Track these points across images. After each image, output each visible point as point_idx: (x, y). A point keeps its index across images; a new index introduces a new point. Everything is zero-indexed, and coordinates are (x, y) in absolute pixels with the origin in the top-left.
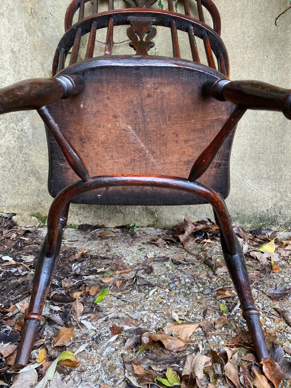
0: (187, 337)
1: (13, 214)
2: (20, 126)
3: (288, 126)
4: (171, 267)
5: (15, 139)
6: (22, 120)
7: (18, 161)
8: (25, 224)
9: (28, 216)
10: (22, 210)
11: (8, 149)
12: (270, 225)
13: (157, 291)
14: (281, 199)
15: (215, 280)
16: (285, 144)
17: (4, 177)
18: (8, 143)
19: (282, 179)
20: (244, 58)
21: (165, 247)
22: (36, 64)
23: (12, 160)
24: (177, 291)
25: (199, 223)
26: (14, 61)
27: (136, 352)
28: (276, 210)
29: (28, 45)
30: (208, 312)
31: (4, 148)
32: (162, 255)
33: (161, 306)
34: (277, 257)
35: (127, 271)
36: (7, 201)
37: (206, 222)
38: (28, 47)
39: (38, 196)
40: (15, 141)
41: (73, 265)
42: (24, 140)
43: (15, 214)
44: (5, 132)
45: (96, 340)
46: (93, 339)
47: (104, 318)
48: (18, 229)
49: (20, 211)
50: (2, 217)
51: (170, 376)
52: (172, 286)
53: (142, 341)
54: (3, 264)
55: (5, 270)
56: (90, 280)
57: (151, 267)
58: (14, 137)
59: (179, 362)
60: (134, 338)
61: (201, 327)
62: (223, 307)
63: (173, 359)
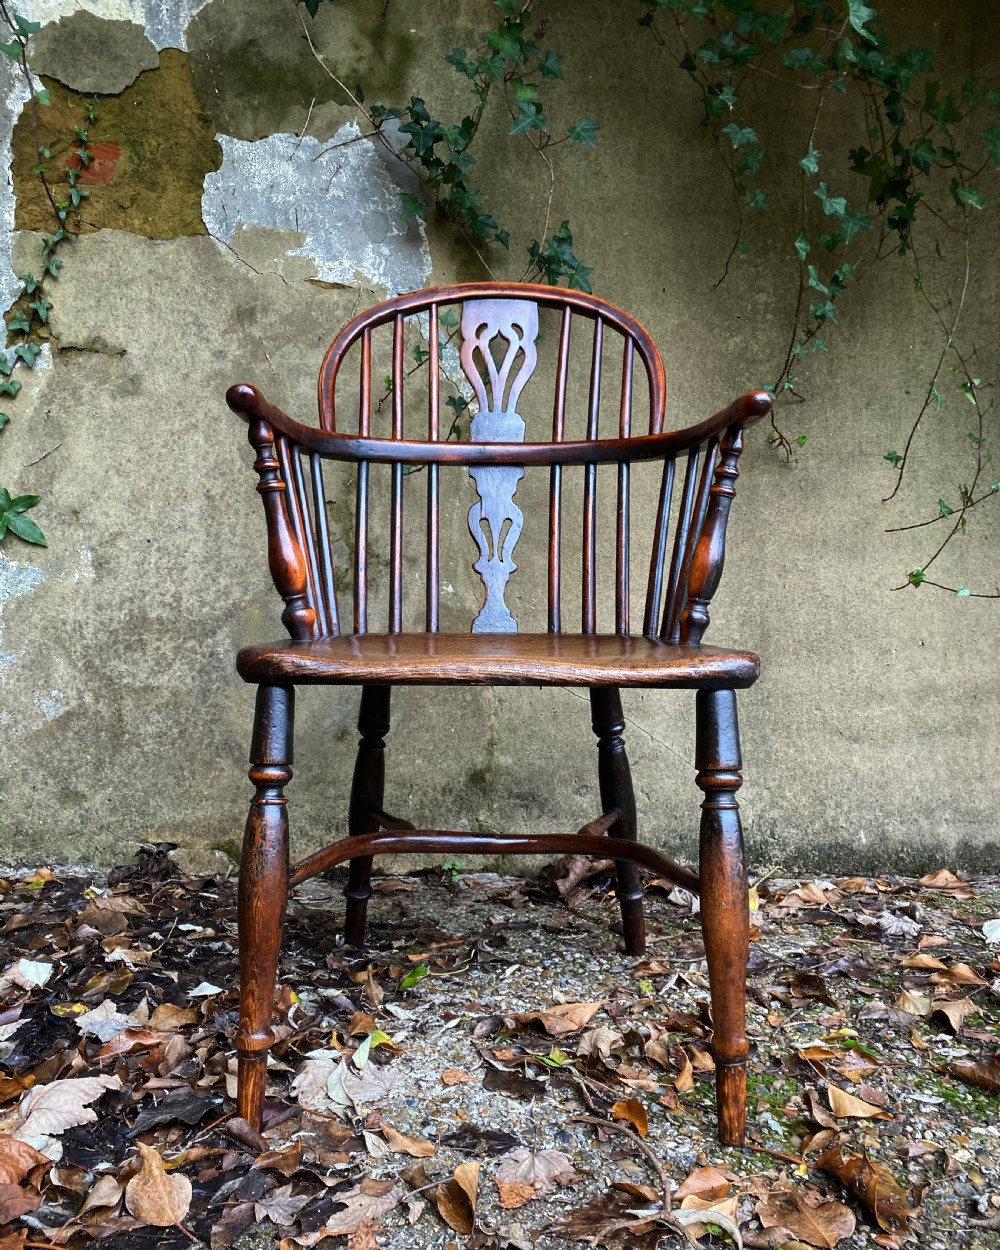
0: (581, 1022)
1: (170, 844)
2: (208, 646)
3: (771, 650)
4: (542, 938)
5: (194, 673)
6: (214, 633)
7: (195, 723)
8: (198, 869)
9: (206, 850)
10: (193, 835)
11: (174, 695)
12: (753, 863)
13: (519, 970)
14: (773, 805)
17: (160, 757)
18: (177, 683)
19: (770, 759)
21: (525, 907)
22: (256, 521)
23: (183, 721)
24: (559, 970)
26: (210, 516)
28: (763, 829)
29: (241, 485)
30: (619, 995)
31: (167, 693)
32: (522, 918)
33: (529, 990)
34: (760, 917)
35: (451, 943)
36: (159, 814)
39: (234, 801)
40: (193, 678)
41: (337, 936)
42: (214, 676)
43: (174, 846)
44: (174, 660)
45: (420, 1030)
46: (415, 1029)
47: (427, 1006)
48: (184, 880)
49: (188, 838)
50: (143, 851)
51: (557, 1057)
52: (547, 963)
53: (503, 1024)
54: (189, 937)
55: (198, 945)
56: (382, 957)
57: (502, 937)
58: (192, 669)
59: (570, 1047)
60: (488, 1022)
61: (606, 1011)
62: (646, 986)
63: (559, 1044)
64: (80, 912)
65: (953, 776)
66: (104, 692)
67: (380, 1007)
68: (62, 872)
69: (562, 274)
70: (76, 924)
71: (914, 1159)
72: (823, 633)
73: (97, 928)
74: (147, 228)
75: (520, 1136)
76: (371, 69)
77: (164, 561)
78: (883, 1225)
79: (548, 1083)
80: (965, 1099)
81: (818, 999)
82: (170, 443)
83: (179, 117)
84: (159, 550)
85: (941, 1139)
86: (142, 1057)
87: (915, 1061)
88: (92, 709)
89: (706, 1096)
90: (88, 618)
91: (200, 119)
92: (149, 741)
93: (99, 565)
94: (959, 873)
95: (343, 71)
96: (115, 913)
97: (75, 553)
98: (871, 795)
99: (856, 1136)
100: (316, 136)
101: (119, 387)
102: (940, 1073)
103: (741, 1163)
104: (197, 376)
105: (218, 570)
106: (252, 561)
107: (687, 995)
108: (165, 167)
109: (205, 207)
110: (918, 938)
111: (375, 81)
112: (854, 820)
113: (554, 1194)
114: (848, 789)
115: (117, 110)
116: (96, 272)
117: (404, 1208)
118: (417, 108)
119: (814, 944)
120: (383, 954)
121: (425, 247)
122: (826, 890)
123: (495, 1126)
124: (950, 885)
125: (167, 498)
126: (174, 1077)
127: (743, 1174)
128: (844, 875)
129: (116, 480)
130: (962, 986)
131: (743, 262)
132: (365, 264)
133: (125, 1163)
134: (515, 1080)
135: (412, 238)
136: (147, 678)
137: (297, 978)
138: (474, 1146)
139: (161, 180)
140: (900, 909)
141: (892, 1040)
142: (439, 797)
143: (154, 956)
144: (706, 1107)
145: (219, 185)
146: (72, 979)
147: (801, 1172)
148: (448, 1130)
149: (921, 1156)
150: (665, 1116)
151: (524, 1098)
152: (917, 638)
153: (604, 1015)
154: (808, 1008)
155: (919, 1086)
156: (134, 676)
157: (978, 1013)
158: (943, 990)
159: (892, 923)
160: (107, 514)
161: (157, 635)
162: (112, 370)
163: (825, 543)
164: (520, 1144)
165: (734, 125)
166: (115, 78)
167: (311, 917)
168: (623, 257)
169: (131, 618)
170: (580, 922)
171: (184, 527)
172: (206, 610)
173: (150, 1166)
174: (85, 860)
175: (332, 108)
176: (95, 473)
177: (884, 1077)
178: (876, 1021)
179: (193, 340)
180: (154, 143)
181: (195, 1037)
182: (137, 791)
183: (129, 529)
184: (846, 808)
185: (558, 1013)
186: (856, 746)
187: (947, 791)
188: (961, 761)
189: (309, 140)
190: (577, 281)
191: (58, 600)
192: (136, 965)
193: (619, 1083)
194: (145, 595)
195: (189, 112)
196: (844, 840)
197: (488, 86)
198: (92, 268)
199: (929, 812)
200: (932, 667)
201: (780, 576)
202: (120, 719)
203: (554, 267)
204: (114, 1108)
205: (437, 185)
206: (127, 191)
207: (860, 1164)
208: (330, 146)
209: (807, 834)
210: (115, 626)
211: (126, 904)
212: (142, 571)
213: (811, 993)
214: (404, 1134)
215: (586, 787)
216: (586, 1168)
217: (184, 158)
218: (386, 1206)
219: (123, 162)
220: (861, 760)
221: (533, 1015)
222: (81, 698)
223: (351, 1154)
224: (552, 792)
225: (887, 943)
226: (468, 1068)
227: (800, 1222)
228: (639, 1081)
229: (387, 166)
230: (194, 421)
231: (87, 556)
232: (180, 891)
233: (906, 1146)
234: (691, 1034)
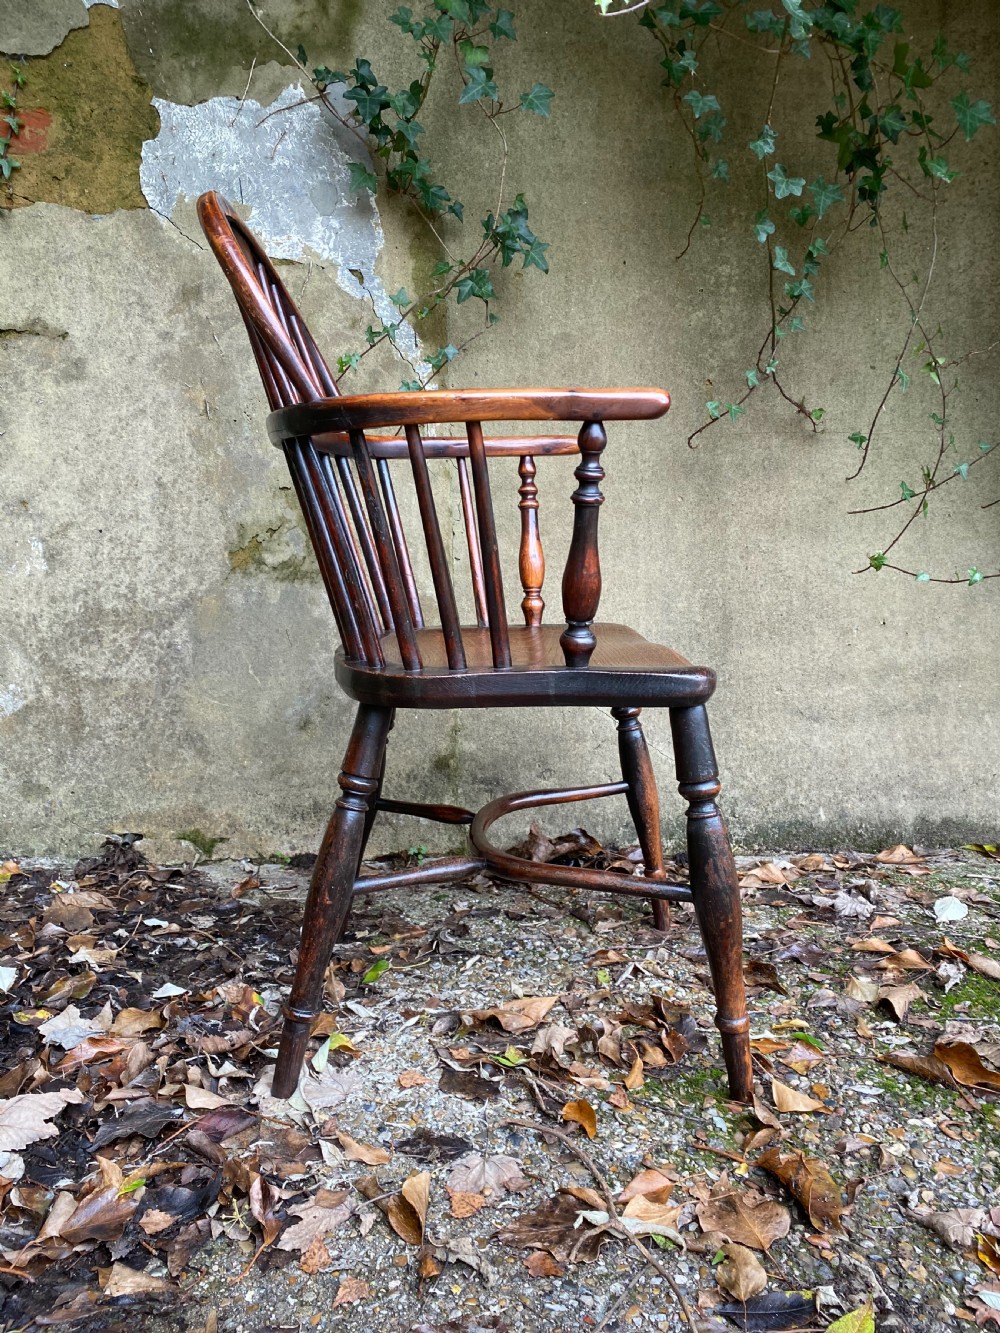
0: (538, 1017)
1: (136, 835)
3: (733, 632)
4: (504, 925)
5: (153, 665)
6: (171, 624)
7: (156, 714)
8: (164, 858)
9: (172, 840)
10: (158, 825)
11: (133, 687)
13: (480, 961)
15: (591, 941)
16: (731, 668)
17: (122, 749)
18: (136, 675)
20: (636, 501)
21: (489, 892)
22: (209, 509)
23: (143, 712)
24: (519, 960)
25: (561, 840)
26: (161, 504)
27: (452, 1037)
29: (193, 472)
30: (576, 986)
31: (126, 685)
32: (486, 905)
33: (489, 982)
35: (414, 933)
36: (123, 805)
37: (578, 837)
38: (195, 476)
39: (198, 791)
40: (152, 670)
41: (302, 929)
42: (173, 667)
43: (140, 837)
44: (131, 651)
45: (381, 1028)
46: (375, 1028)
47: (388, 1002)
48: (151, 870)
49: (153, 829)
50: (109, 842)
51: (513, 1056)
52: (508, 953)
53: (461, 1021)
54: (154, 933)
55: (163, 941)
56: (346, 950)
57: (464, 925)
58: (150, 661)
59: (525, 1044)
60: (447, 1019)
61: (563, 1004)
62: (603, 976)
63: (515, 1042)
64: (46, 908)
65: (912, 753)
66: (61, 685)
67: (342, 1004)
68: (29, 864)
69: (518, 251)
70: (42, 921)
71: (851, 1154)
72: (785, 614)
73: (62, 925)
74: (85, 203)
75: (472, 1140)
76: (315, 25)
77: (117, 551)
78: (816, 1224)
79: (502, 1083)
80: (904, 1089)
81: (769, 987)
82: (119, 429)
83: (112, 79)
84: (111, 540)
85: (878, 1132)
86: (104, 1066)
87: (858, 1051)
88: (51, 702)
89: (655, 1093)
90: (42, 611)
91: (134, 81)
92: (110, 733)
93: (51, 557)
94: (915, 848)
95: (284, 29)
96: (81, 909)
97: (26, 545)
98: (830, 773)
99: (798, 1130)
100: (258, 100)
101: (62, 372)
102: (881, 1063)
103: (684, 1163)
104: (143, 359)
105: (172, 560)
106: (207, 550)
107: (642, 985)
108: (100, 135)
109: (143, 178)
110: (871, 919)
111: (320, 40)
112: (814, 798)
113: (502, 1200)
114: (809, 768)
115: (45, 72)
116: (32, 249)
117: (356, 1219)
118: (363, 71)
119: (770, 927)
120: (347, 946)
121: (376, 219)
122: (785, 869)
123: (449, 1130)
124: (906, 861)
125: (118, 487)
126: (135, 1087)
127: (686, 1173)
128: (803, 851)
129: (64, 468)
130: (909, 970)
131: (706, 232)
132: (314, 238)
133: (86, 1179)
134: (470, 1081)
135: (363, 210)
136: (105, 671)
137: (261, 975)
138: (427, 1152)
139: (96, 150)
140: (856, 887)
141: (838, 1029)
142: (404, 783)
143: (119, 955)
144: (654, 1105)
145: (158, 154)
146: (36, 982)
147: (742, 1170)
148: (403, 1135)
149: (858, 1151)
150: (614, 1115)
151: (478, 1100)
152: (879, 616)
153: (561, 1008)
154: (760, 997)
155: (861, 1076)
156: (91, 669)
157: (922, 998)
158: (890, 975)
159: (846, 904)
160: (56, 504)
161: (113, 628)
162: (54, 354)
163: (787, 523)
164: (472, 1149)
165: (696, 93)
166: (42, 38)
167: (276, 909)
168: (582, 228)
169: (86, 610)
170: (542, 907)
171: (135, 516)
172: (162, 600)
173: (110, 1180)
174: (51, 852)
175: (274, 68)
176: (42, 462)
177: (828, 1068)
178: (825, 1008)
179: (137, 321)
180: (87, 109)
181: (156, 1043)
182: (100, 782)
183: (80, 519)
184: (805, 787)
185: (515, 1009)
186: (816, 725)
187: (905, 768)
188: (920, 738)
189: (251, 104)
190: (533, 259)
191: (10, 594)
192: (100, 966)
193: (572, 1082)
194: (99, 587)
195: (121, 73)
196: (804, 817)
197: (436, 47)
198: (27, 244)
199: (887, 789)
200: (892, 646)
201: (742, 557)
202: (80, 711)
203: (509, 242)
204: (75, 1121)
205: (387, 153)
206: (62, 161)
207: (796, 1165)
208: (273, 110)
209: (767, 812)
210: (69, 618)
211: (92, 899)
212: (95, 562)
213: (764, 981)
214: (360, 1141)
215: (549, 770)
216: (535, 1172)
217: (120, 125)
218: (339, 1218)
219: (55, 130)
220: (822, 739)
221: (491, 1012)
222: (39, 692)
223: (309, 1163)
224: (516, 777)
225: (841, 925)
226: (425, 1069)
227: (737, 1223)
228: (591, 1078)
229: (335, 131)
230: (141, 406)
231: (38, 548)
232: (147, 883)
233: (845, 1140)
234: (644, 1027)
